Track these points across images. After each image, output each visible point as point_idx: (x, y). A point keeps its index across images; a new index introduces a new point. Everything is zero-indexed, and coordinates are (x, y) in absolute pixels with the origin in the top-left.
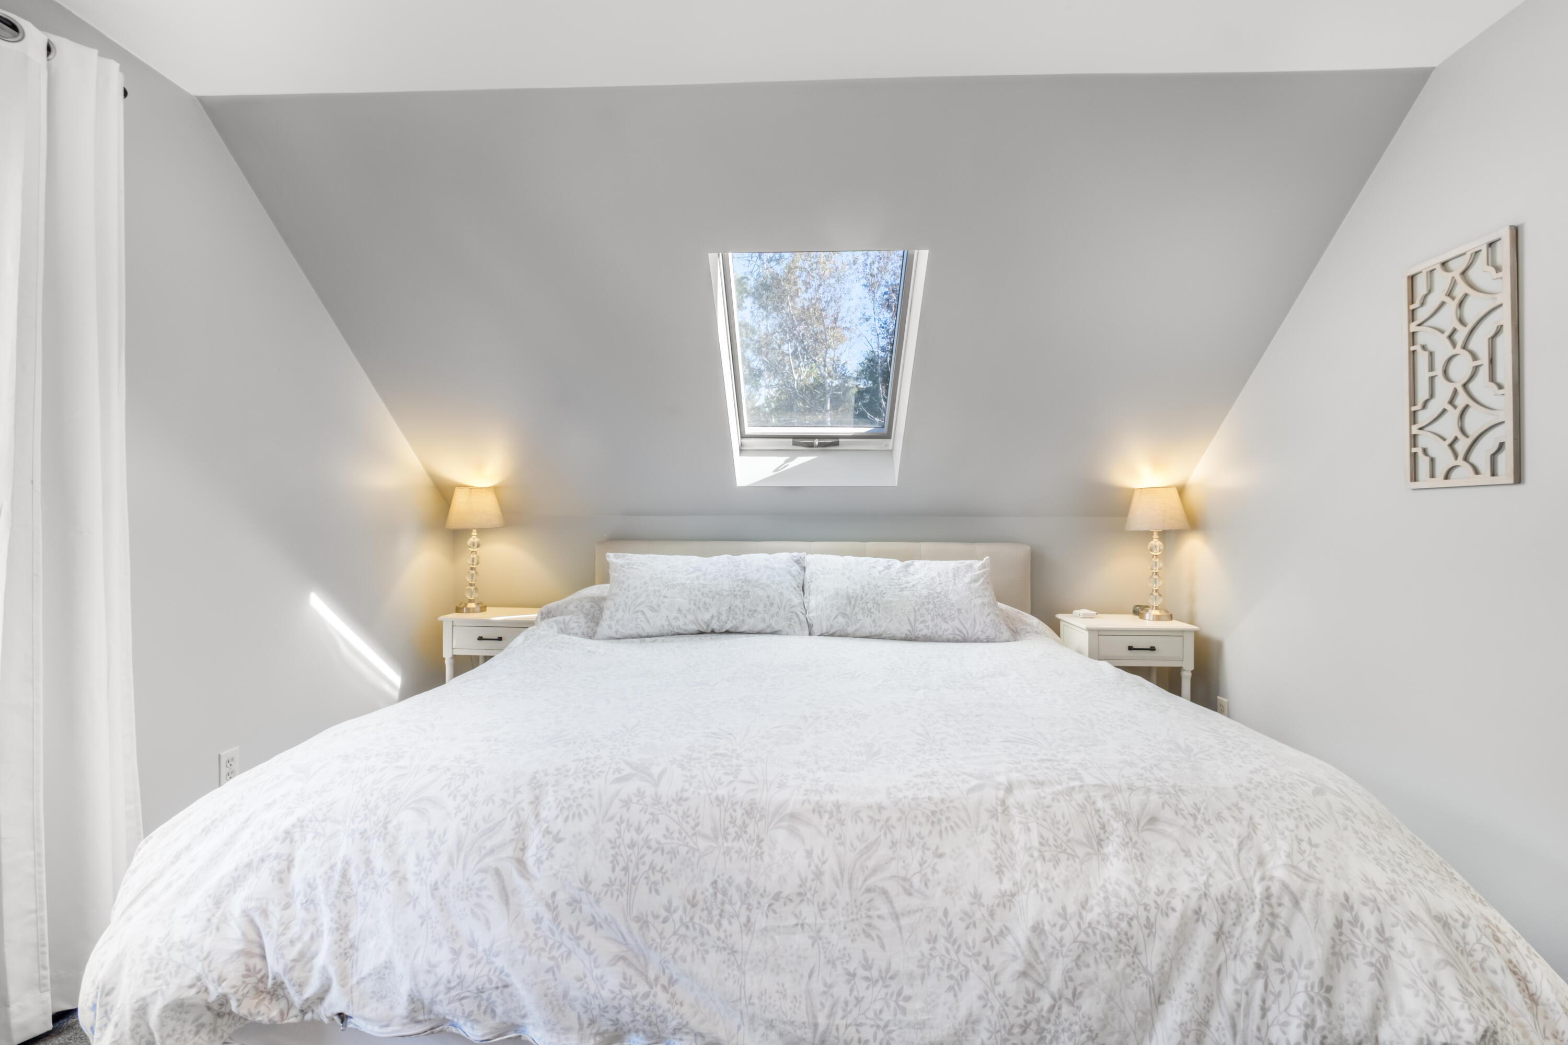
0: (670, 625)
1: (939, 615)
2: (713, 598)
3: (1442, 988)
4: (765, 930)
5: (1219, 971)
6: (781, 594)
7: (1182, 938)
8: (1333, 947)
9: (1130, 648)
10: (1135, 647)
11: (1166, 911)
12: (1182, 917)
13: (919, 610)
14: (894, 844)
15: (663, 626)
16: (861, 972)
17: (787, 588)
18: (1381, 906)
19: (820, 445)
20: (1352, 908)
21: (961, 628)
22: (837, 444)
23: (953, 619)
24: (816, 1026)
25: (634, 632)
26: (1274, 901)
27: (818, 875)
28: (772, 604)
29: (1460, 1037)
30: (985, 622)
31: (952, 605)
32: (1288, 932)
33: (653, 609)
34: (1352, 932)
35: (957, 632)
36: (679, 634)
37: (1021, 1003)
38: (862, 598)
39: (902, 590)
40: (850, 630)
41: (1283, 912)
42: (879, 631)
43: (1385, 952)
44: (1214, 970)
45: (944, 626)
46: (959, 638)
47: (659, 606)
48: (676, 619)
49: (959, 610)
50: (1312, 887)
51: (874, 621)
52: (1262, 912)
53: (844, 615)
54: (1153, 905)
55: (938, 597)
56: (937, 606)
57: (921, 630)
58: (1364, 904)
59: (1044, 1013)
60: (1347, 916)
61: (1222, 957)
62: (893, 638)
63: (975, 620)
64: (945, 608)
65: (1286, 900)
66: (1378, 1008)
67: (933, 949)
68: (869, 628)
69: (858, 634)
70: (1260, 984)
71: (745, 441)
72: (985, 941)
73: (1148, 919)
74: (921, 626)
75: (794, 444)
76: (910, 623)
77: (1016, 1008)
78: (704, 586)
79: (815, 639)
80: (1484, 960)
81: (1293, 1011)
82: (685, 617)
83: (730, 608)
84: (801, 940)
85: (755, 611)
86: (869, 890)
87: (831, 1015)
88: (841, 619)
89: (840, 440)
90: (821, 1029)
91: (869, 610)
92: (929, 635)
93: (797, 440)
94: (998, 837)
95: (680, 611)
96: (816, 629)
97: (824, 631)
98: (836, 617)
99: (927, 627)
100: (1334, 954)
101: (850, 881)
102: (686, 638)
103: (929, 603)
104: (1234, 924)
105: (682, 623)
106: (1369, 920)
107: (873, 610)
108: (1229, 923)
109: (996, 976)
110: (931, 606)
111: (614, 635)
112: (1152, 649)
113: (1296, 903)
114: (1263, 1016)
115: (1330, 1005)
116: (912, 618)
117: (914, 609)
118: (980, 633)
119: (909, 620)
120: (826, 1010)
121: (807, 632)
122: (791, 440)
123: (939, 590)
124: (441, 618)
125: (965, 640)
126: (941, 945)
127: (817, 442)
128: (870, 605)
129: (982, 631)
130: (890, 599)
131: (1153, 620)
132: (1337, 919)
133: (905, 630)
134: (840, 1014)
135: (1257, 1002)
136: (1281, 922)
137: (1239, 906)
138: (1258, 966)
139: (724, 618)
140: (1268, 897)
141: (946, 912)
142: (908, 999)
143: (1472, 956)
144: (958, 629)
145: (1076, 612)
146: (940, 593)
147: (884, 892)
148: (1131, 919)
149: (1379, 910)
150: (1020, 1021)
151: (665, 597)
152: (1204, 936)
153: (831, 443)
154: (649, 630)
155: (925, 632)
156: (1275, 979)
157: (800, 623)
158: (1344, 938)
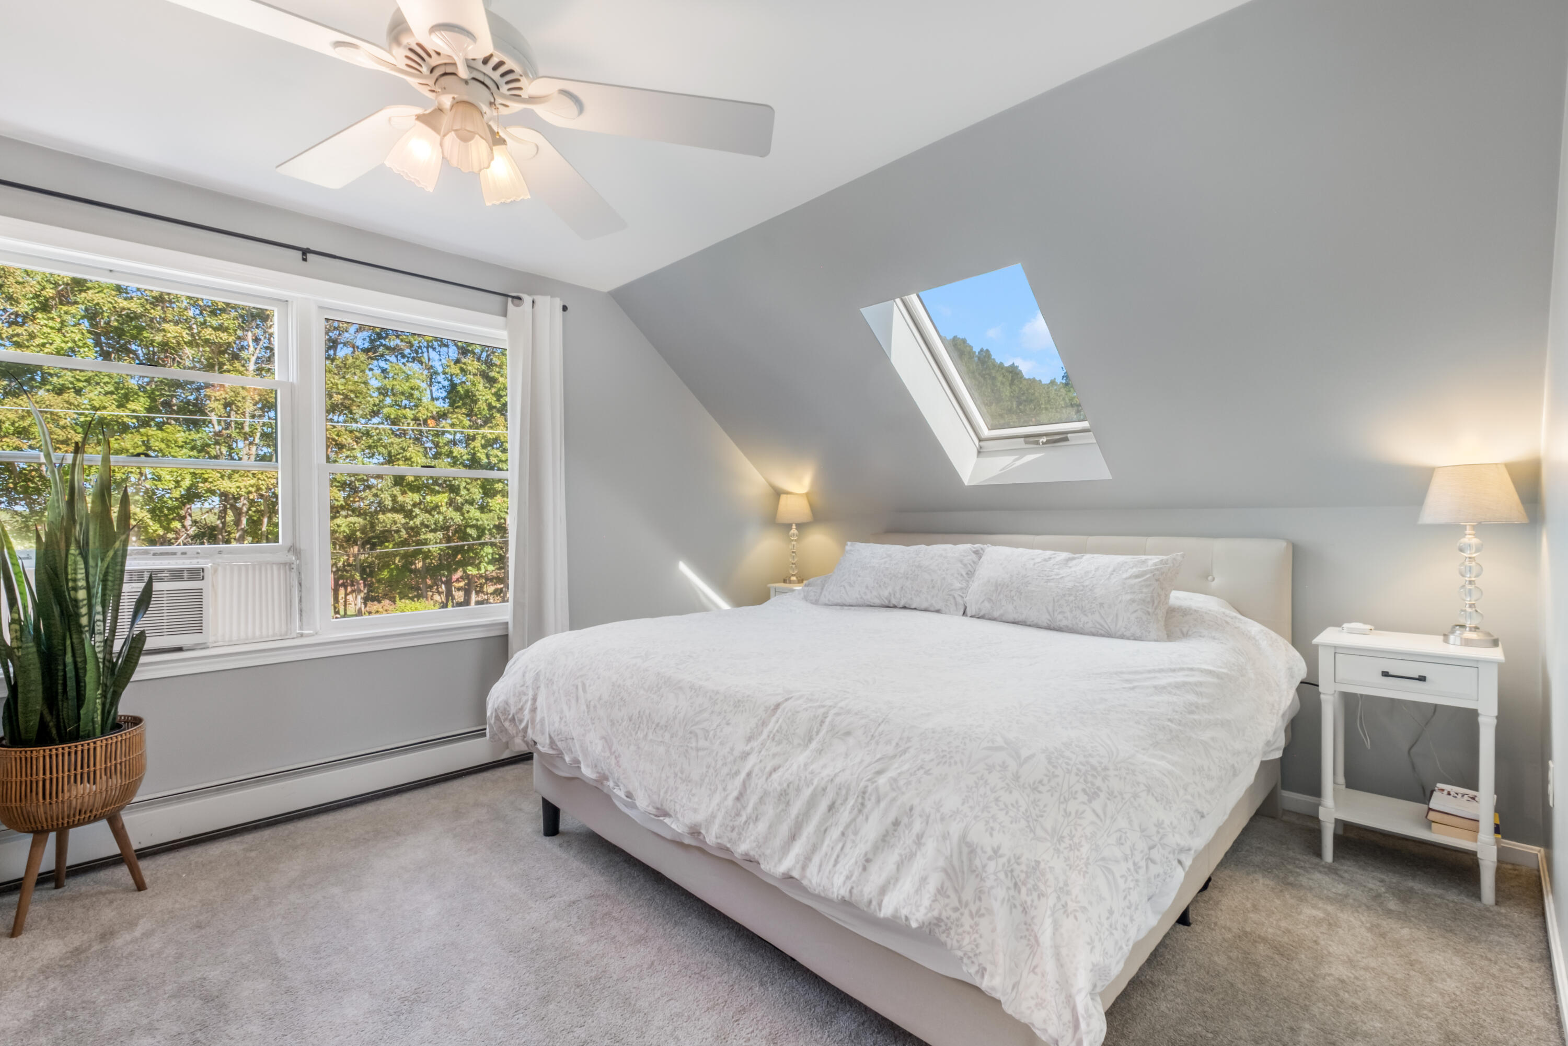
0: (861, 598)
1: (1078, 607)
2: (891, 579)
3: (928, 883)
4: (651, 740)
5: (825, 831)
6: (944, 579)
7: (811, 804)
8: (885, 836)
9: (1386, 674)
10: (1391, 673)
11: (809, 783)
12: (815, 789)
13: (1058, 601)
14: (712, 712)
15: (857, 598)
16: (679, 774)
17: (952, 575)
18: (930, 821)
19: (1048, 442)
20: (912, 816)
21: (1102, 622)
22: (1066, 439)
23: (1093, 613)
24: (659, 795)
25: (839, 601)
26: (867, 796)
27: (675, 718)
28: (933, 587)
29: (914, 914)
30: (1129, 619)
31: (1095, 599)
32: (867, 819)
33: (850, 585)
34: (904, 832)
35: (1098, 626)
36: (871, 606)
37: (733, 815)
38: (1007, 586)
39: (1048, 581)
40: (996, 614)
41: (869, 805)
42: (1021, 618)
43: (914, 850)
44: (823, 829)
45: (1084, 619)
46: (1100, 632)
47: (854, 583)
48: (865, 593)
49: (1101, 605)
50: (894, 794)
51: (1015, 608)
52: (856, 801)
53: (990, 600)
54: (803, 778)
55: (1082, 590)
56: (1078, 598)
57: (1060, 621)
58: (921, 816)
59: (742, 824)
60: (905, 820)
61: (829, 823)
62: (1038, 626)
63: (1117, 615)
64: (1086, 601)
65: (873, 798)
66: (889, 883)
67: (707, 772)
68: (1012, 616)
69: (1004, 619)
70: (840, 845)
71: (982, 444)
72: (728, 775)
73: (798, 785)
74: (1060, 617)
75: (1026, 443)
76: (1049, 613)
77: (731, 816)
78: (887, 569)
79: (967, 621)
80: (992, 887)
81: (847, 867)
82: (871, 592)
83: (902, 588)
84: (662, 750)
85: (921, 591)
86: (691, 733)
87: (666, 792)
88: (987, 605)
89: (1069, 435)
90: (661, 797)
91: (1012, 597)
92: (1071, 626)
93: (1028, 439)
94: (761, 722)
95: (867, 587)
96: (969, 612)
97: (973, 614)
98: (983, 601)
99: (1066, 618)
100: (884, 840)
101: (685, 725)
102: (877, 609)
103: (1070, 595)
104: (842, 804)
105: (871, 597)
106: (917, 826)
107: (1015, 598)
108: (839, 802)
109: (727, 796)
110: (1072, 598)
111: (827, 602)
112: (1422, 679)
113: (878, 801)
114: (835, 865)
115: (865, 869)
116: (1050, 609)
117: (1054, 600)
118: (1123, 629)
119: (1047, 609)
120: (665, 789)
121: (962, 613)
122: (1022, 439)
123: (1087, 583)
124: (769, 585)
125: (1109, 635)
126: (711, 771)
127: (1044, 439)
128: (1013, 593)
129: (1125, 628)
130: (1033, 589)
131: (1461, 645)
132: (896, 819)
133: (1044, 619)
134: (669, 794)
135: (834, 856)
136: (866, 811)
137: (847, 793)
138: (843, 834)
139: (898, 595)
140: (864, 793)
141: (717, 753)
142: (693, 795)
143: (984, 881)
144: (1098, 623)
145: (1345, 625)
146: (1087, 586)
147: (696, 735)
148: (790, 783)
149: (927, 823)
150: (731, 824)
151: (859, 576)
152: (823, 806)
153: (1060, 438)
154: (849, 600)
155: (1064, 623)
156: (849, 845)
157: (956, 604)
158: (896, 834)
